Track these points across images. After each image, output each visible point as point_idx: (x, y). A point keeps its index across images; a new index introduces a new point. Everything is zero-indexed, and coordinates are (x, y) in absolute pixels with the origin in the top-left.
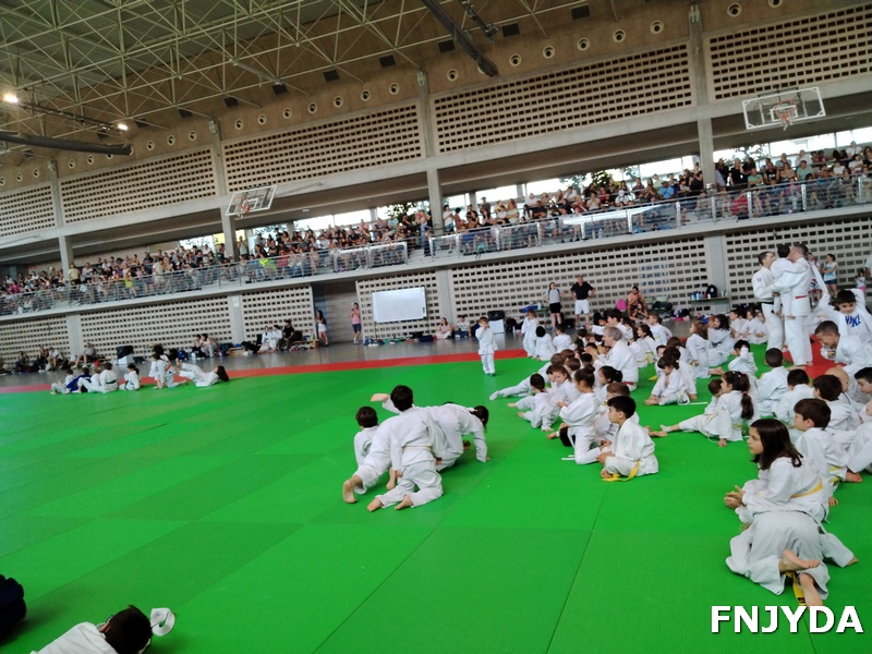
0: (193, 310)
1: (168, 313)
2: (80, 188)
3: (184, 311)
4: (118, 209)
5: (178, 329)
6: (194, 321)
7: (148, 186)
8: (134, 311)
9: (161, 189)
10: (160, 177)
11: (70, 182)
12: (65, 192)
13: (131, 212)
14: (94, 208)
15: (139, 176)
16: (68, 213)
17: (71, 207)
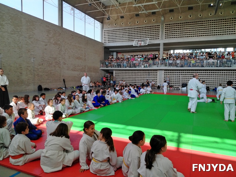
0: (219, 74)
1: (206, 74)
2: (174, 27)
3: (215, 74)
4: (191, 35)
5: (210, 80)
6: (219, 78)
7: (207, 28)
8: (190, 71)
9: (213, 30)
10: (213, 26)
11: (170, 24)
12: (167, 28)
13: (197, 37)
14: (179, 34)
15: (203, 24)
16: (166, 35)
17: (168, 33)
